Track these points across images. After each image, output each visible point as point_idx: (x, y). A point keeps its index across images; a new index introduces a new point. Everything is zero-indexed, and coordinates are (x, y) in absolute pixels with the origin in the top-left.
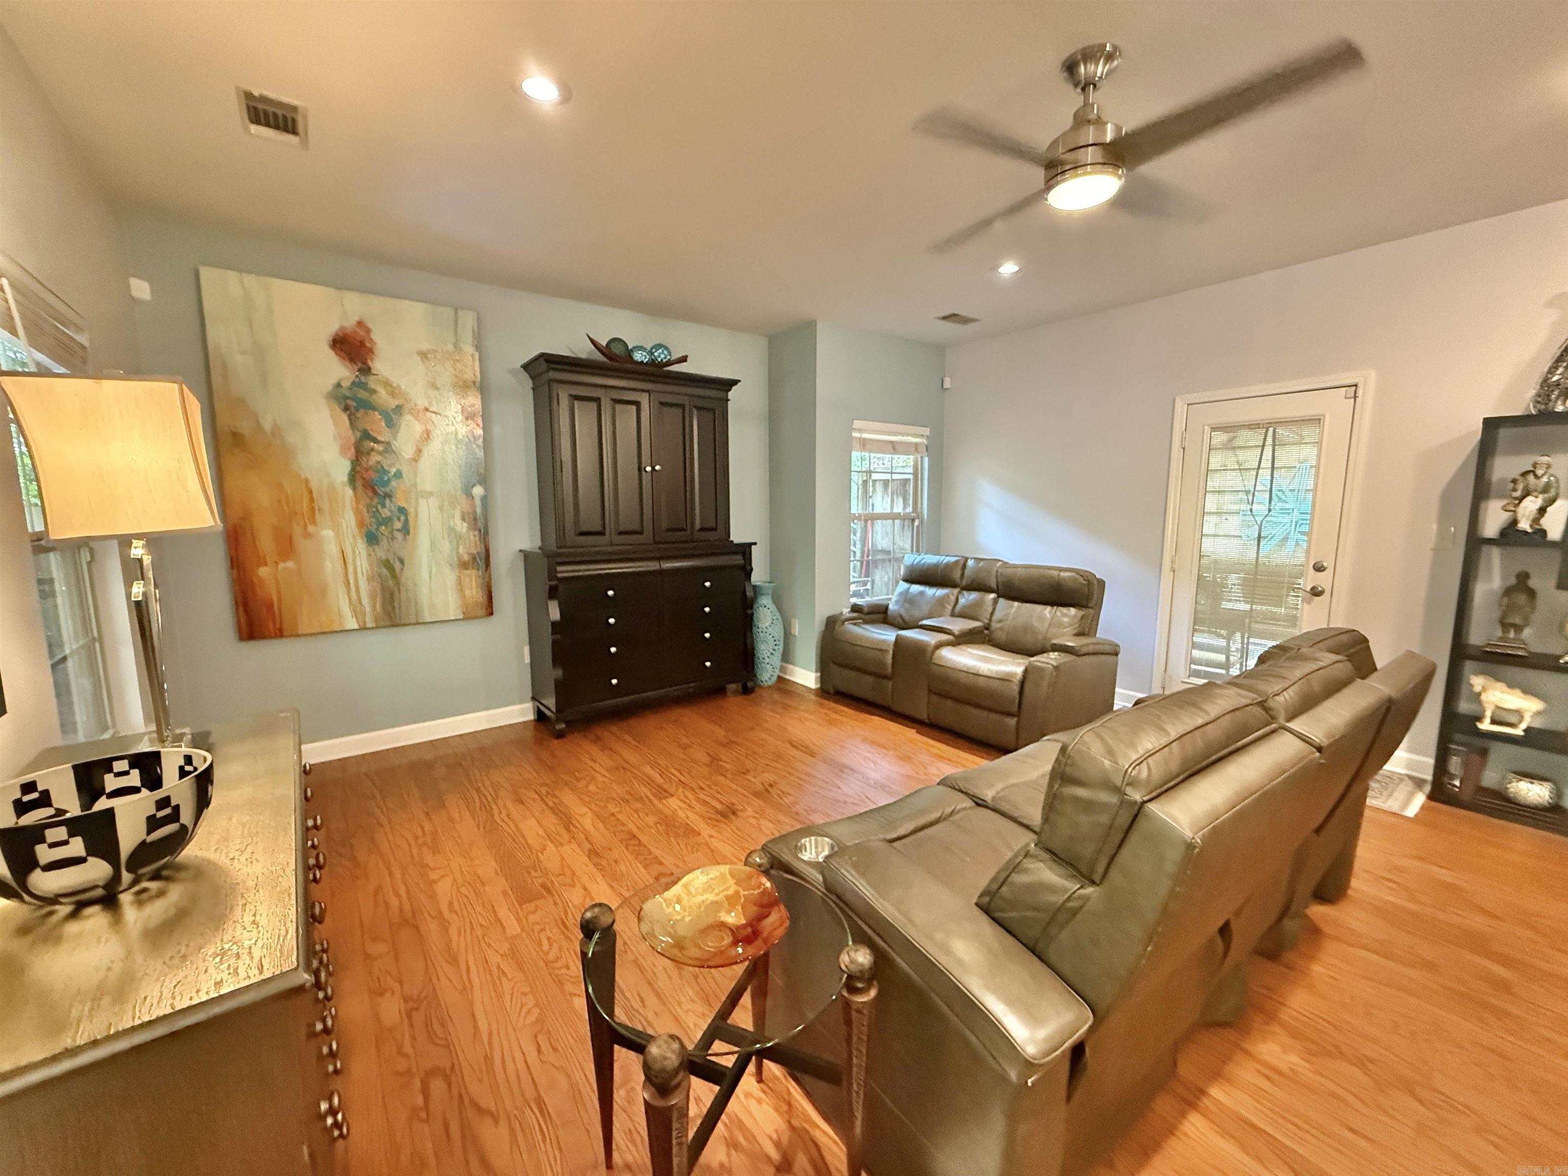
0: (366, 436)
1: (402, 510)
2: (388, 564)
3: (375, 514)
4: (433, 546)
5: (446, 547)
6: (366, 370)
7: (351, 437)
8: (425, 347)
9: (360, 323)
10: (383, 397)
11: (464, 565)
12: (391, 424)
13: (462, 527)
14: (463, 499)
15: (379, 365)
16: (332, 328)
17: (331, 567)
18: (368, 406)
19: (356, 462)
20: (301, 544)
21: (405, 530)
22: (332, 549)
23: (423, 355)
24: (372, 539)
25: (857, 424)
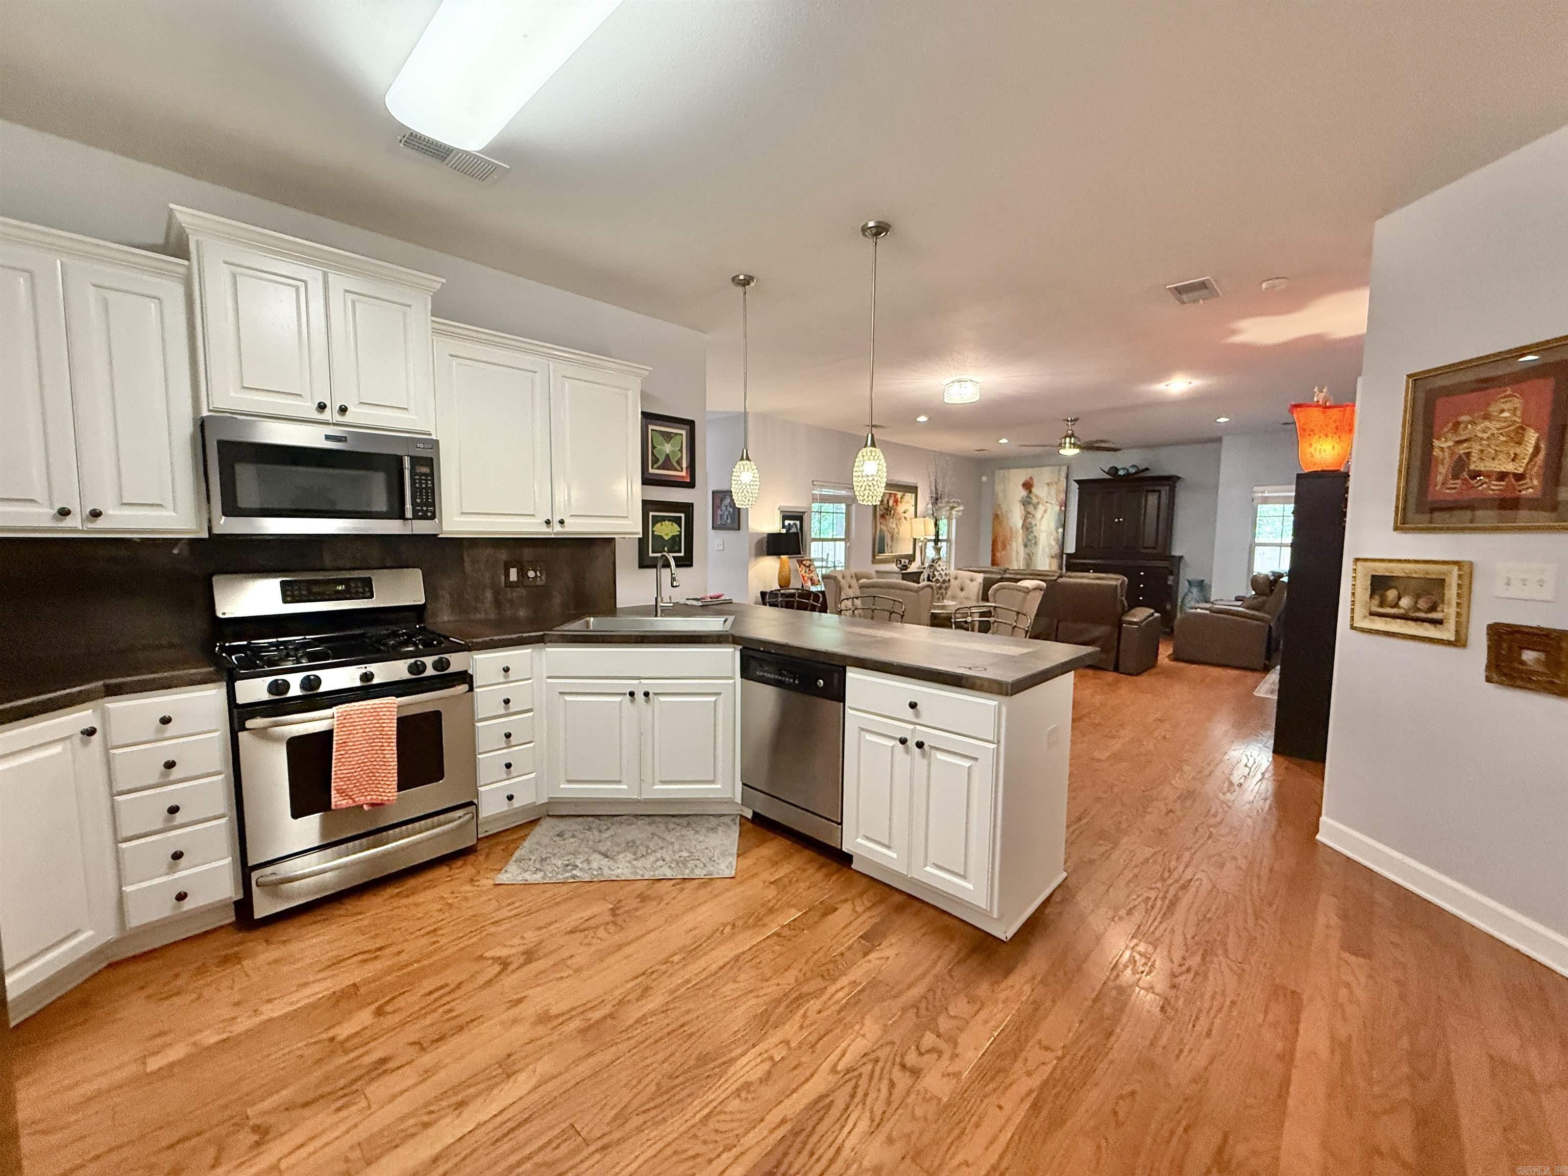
0: (1028, 513)
1: (1035, 537)
2: (1029, 555)
3: (1027, 536)
4: (1043, 549)
5: (1047, 550)
6: (1030, 492)
7: (1024, 513)
8: (1048, 481)
9: (1031, 478)
10: (1035, 500)
11: (1053, 557)
12: (1035, 508)
13: (1053, 543)
14: (1055, 532)
15: (1033, 490)
16: (1022, 482)
17: (1014, 554)
18: (1029, 503)
19: (1024, 521)
20: (1008, 547)
21: (1036, 543)
22: (1015, 548)
23: (1048, 484)
24: (1026, 546)
25: (1255, 489)
